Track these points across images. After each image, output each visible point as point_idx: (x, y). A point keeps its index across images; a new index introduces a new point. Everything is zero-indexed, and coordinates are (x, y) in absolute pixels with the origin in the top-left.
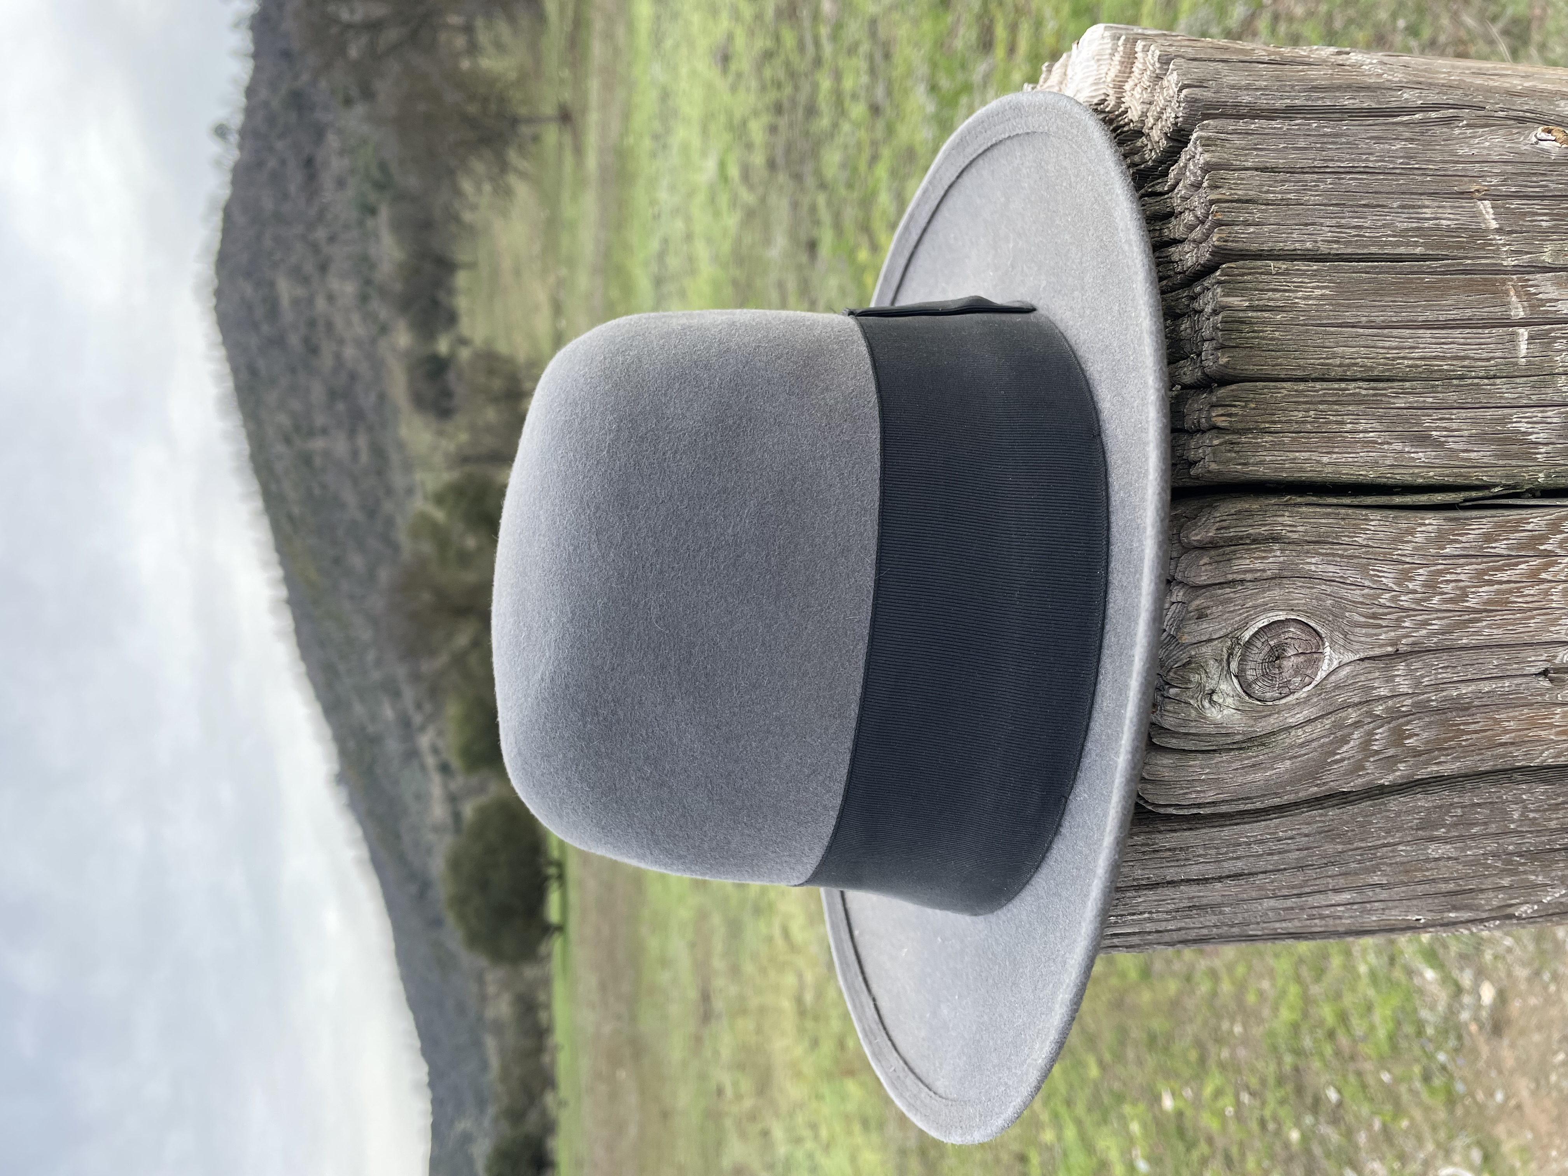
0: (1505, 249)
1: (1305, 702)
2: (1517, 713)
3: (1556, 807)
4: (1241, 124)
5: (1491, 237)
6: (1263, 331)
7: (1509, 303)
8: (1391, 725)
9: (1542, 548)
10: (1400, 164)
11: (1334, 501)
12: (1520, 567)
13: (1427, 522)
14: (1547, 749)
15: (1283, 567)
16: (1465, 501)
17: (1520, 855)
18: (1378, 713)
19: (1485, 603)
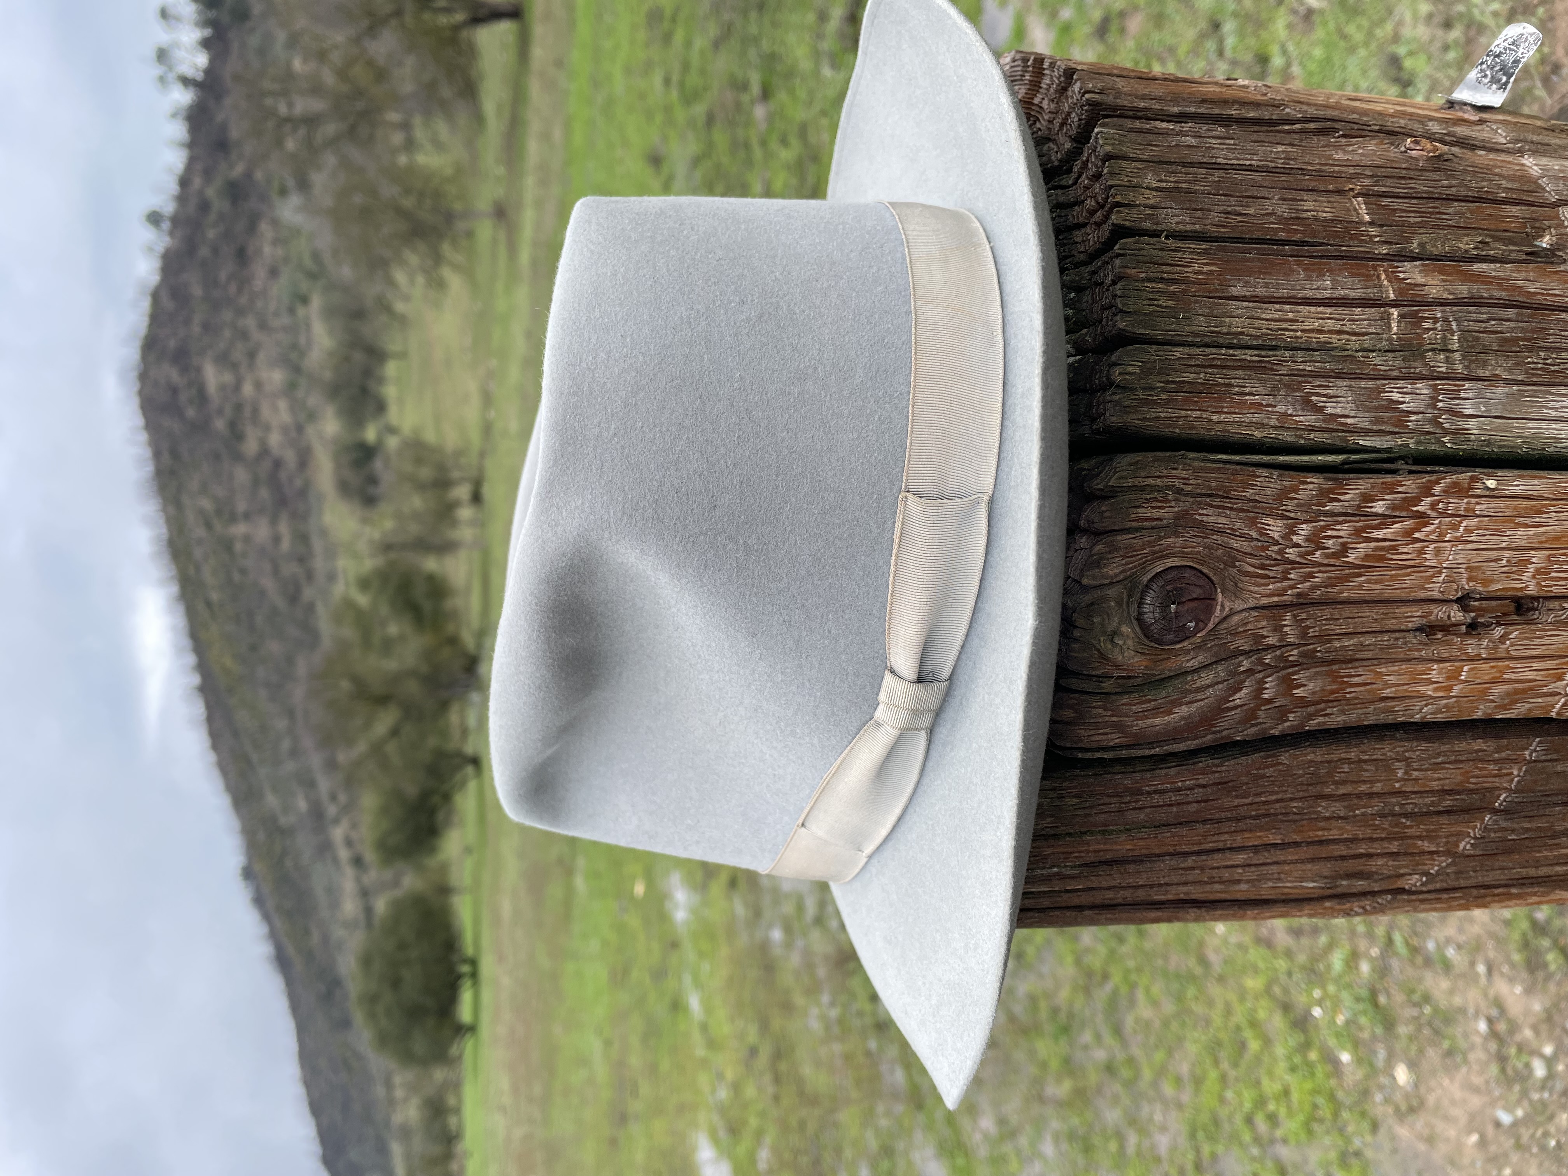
0: (1377, 239)
1: (1200, 647)
2: (1396, 668)
3: (1437, 767)
4: (1138, 124)
5: (1364, 229)
6: (1156, 300)
7: (1381, 286)
8: (1280, 674)
9: (1415, 509)
10: (1283, 164)
11: (1225, 457)
12: (1395, 526)
13: (1308, 480)
14: (1426, 705)
15: (1177, 517)
16: (1344, 463)
17: (1406, 815)
18: (1267, 661)
19: (1363, 560)
